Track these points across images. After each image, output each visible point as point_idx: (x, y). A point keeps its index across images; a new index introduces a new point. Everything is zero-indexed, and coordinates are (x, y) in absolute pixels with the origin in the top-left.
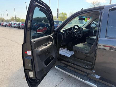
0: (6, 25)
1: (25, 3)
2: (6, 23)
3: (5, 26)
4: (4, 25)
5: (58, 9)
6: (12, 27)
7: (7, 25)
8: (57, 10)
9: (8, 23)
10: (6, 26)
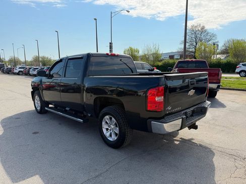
0: (19, 71)
1: (57, 32)
2: (20, 68)
3: (18, 74)
4: (17, 71)
5: (111, 43)
6: (30, 75)
7: (21, 71)
8: (109, 45)
9: (23, 68)
10: (21, 73)
